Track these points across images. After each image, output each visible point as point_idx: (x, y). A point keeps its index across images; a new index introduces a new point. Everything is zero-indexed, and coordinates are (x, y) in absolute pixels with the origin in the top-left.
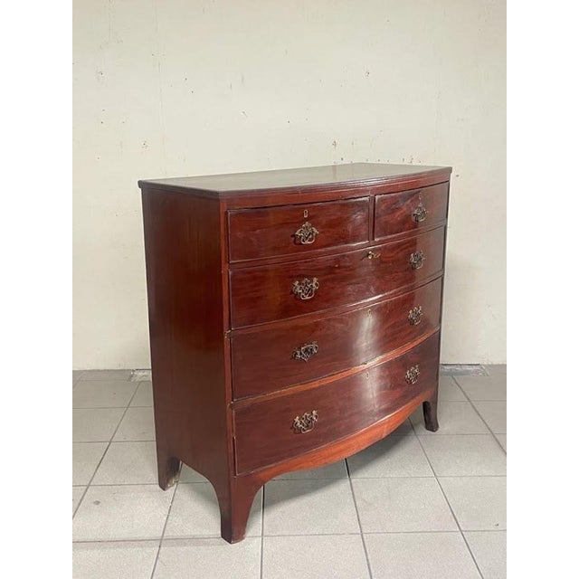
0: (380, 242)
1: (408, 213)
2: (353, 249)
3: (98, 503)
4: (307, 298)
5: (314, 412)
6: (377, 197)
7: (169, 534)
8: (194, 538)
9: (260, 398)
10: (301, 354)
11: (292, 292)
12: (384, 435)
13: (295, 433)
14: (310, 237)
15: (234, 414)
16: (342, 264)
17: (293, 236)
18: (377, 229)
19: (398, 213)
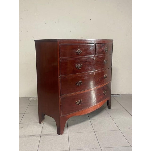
0: (97, 56)
1: (103, 49)
2: (90, 57)
3: (22, 127)
4: (79, 69)
5: (81, 100)
6: (96, 44)
7: (42, 133)
8: (50, 134)
9: (68, 95)
10: (78, 84)
11: (76, 67)
12: (98, 108)
13: (76, 105)
14: (80, 53)
15: (61, 99)
16: (88, 61)
17: (76, 52)
18: (96, 53)
19: (101, 49)
